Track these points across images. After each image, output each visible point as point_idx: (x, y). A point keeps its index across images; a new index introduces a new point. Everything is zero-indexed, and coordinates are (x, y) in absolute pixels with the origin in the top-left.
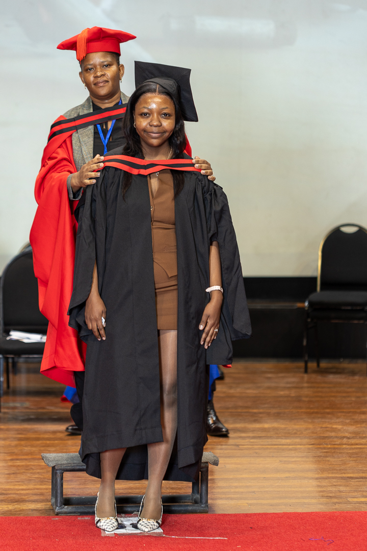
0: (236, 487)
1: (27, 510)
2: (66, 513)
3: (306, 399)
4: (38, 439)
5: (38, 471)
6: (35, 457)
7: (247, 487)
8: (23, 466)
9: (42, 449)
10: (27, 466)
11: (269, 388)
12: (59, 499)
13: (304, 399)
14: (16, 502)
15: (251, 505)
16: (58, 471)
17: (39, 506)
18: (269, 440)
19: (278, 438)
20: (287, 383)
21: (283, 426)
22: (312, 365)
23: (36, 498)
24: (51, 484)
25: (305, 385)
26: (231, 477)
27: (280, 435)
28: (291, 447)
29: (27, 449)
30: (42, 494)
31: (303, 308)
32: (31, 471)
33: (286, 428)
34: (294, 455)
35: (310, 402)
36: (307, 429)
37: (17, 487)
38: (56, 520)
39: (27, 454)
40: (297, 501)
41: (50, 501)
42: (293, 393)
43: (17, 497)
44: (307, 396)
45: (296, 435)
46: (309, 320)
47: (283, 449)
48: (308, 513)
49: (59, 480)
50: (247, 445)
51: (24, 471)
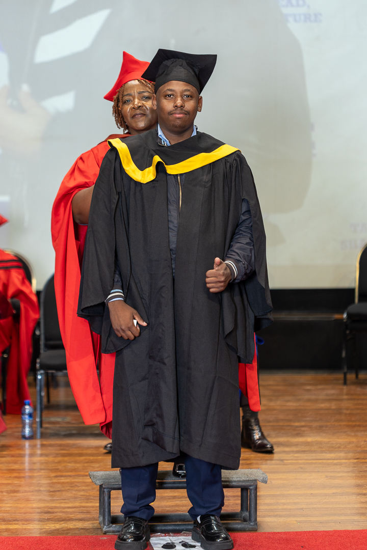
0: (284, 504)
1: (74, 529)
2: (113, 532)
3: (348, 412)
4: (81, 455)
5: (83, 488)
6: (79, 473)
7: (295, 503)
8: (67, 483)
9: (86, 465)
10: (72, 483)
11: (309, 400)
12: (106, 518)
13: (345, 411)
14: (63, 520)
15: (300, 522)
16: (105, 490)
17: (87, 525)
18: (314, 455)
19: (322, 452)
20: (327, 395)
21: (326, 440)
22: (351, 376)
23: (83, 516)
24: (98, 501)
25: (345, 397)
26: (278, 493)
27: (324, 449)
28: (336, 461)
29: (71, 465)
30: (88, 512)
31: (342, 320)
32: (76, 488)
33: (329, 442)
34: (340, 470)
35: (350, 414)
36: (350, 443)
37: (63, 505)
38: (105, 540)
39: (72, 471)
40: (346, 518)
41: (97, 520)
42: (333, 405)
43: (63, 515)
44: (347, 409)
45: (341, 449)
46: (348, 332)
47: (328, 464)
48: (359, 530)
49: (106, 498)
50: (292, 460)
51: (68, 488)
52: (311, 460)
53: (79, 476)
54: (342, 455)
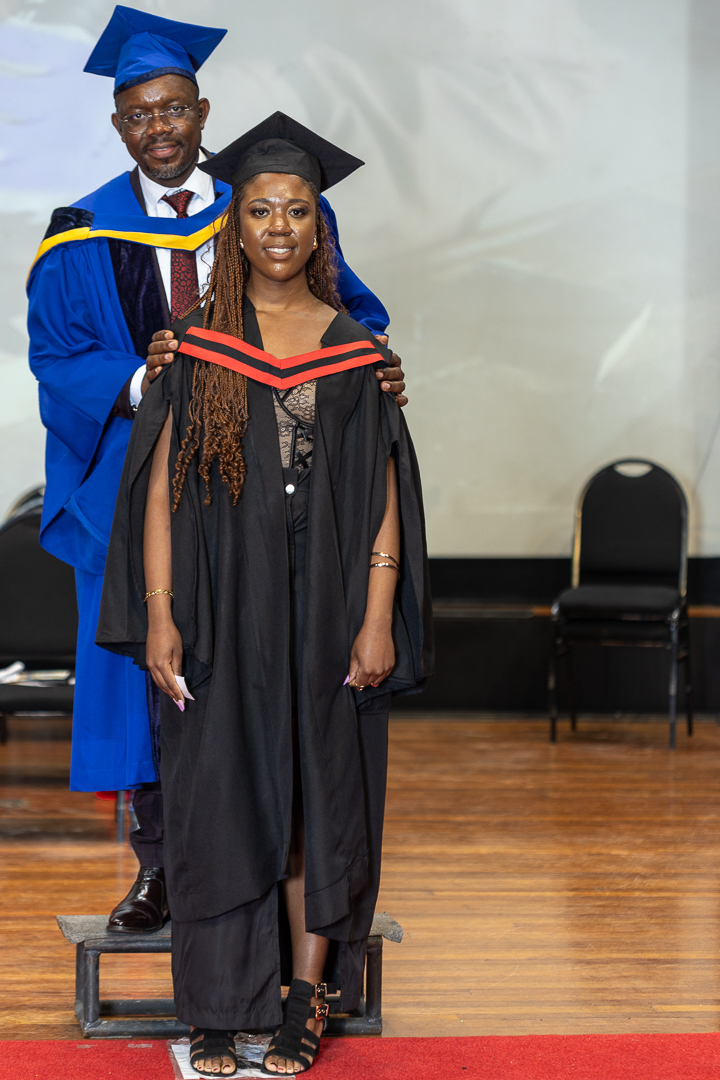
0: (434, 980)
1: (28, 1026)
2: (104, 1034)
3: (557, 795)
4: (46, 876)
5: (49, 943)
6: (42, 913)
7: (456, 979)
8: (18, 932)
9: (55, 896)
10: (27, 932)
11: (483, 771)
12: (91, 1007)
13: (552, 795)
14: (6, 1009)
15: (464, 1017)
16: (89, 953)
17: (52, 1018)
18: (491, 880)
19: (507, 875)
20: (518, 761)
21: (516, 851)
22: (564, 725)
23: (45, 1000)
24: (74, 970)
25: (553, 766)
26: (422, 957)
27: (510, 870)
28: (533, 894)
29: (26, 897)
30: (56, 993)
31: (548, 618)
32: (35, 943)
33: (521, 855)
34: (541, 912)
35: (562, 800)
36: (561, 857)
37: (7, 977)
38: (86, 1049)
39: (27, 907)
40: (555, 1010)
41: (72, 1008)
42: (530, 782)
43: (8, 998)
44: (556, 789)
45: (544, 871)
46: (559, 642)
47: (519, 900)
48: (578, 1036)
49: (91, 969)
50: (449, 890)
51: (20, 942)
52: (485, 891)
53: (41, 918)
54: (546, 881)
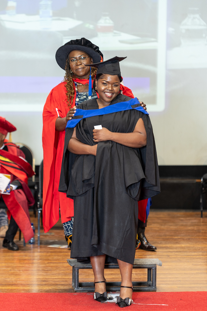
0: (170, 278)
1: (59, 289)
2: (80, 291)
3: (203, 231)
4: (61, 252)
5: (63, 269)
6: (60, 261)
7: (176, 278)
8: (54, 266)
9: (64, 257)
10: (57, 266)
11: (182, 225)
12: (76, 283)
13: (202, 231)
14: (53, 285)
15: (179, 287)
16: (76, 269)
17: (66, 287)
18: (186, 253)
19: (190, 252)
20: (192, 223)
21: (192, 246)
22: (205, 213)
23: (63, 283)
24: (72, 276)
25: (202, 224)
26: (167, 272)
27: (191, 251)
28: (197, 257)
29: (56, 257)
30: (66, 281)
31: (200, 183)
32: (59, 269)
33: (194, 247)
34: (200, 261)
35: (205, 233)
36: (205, 247)
37: (53, 277)
38: (76, 295)
39: (56, 260)
40: (204, 285)
41: (71, 285)
42: (195, 228)
43: (53, 283)
44: (203, 230)
45: (200, 251)
46: (203, 189)
47: (193, 258)
49: (76, 273)
50: (174, 256)
51: (55, 269)
52: (184, 256)
53: (60, 263)
54: (201, 253)
